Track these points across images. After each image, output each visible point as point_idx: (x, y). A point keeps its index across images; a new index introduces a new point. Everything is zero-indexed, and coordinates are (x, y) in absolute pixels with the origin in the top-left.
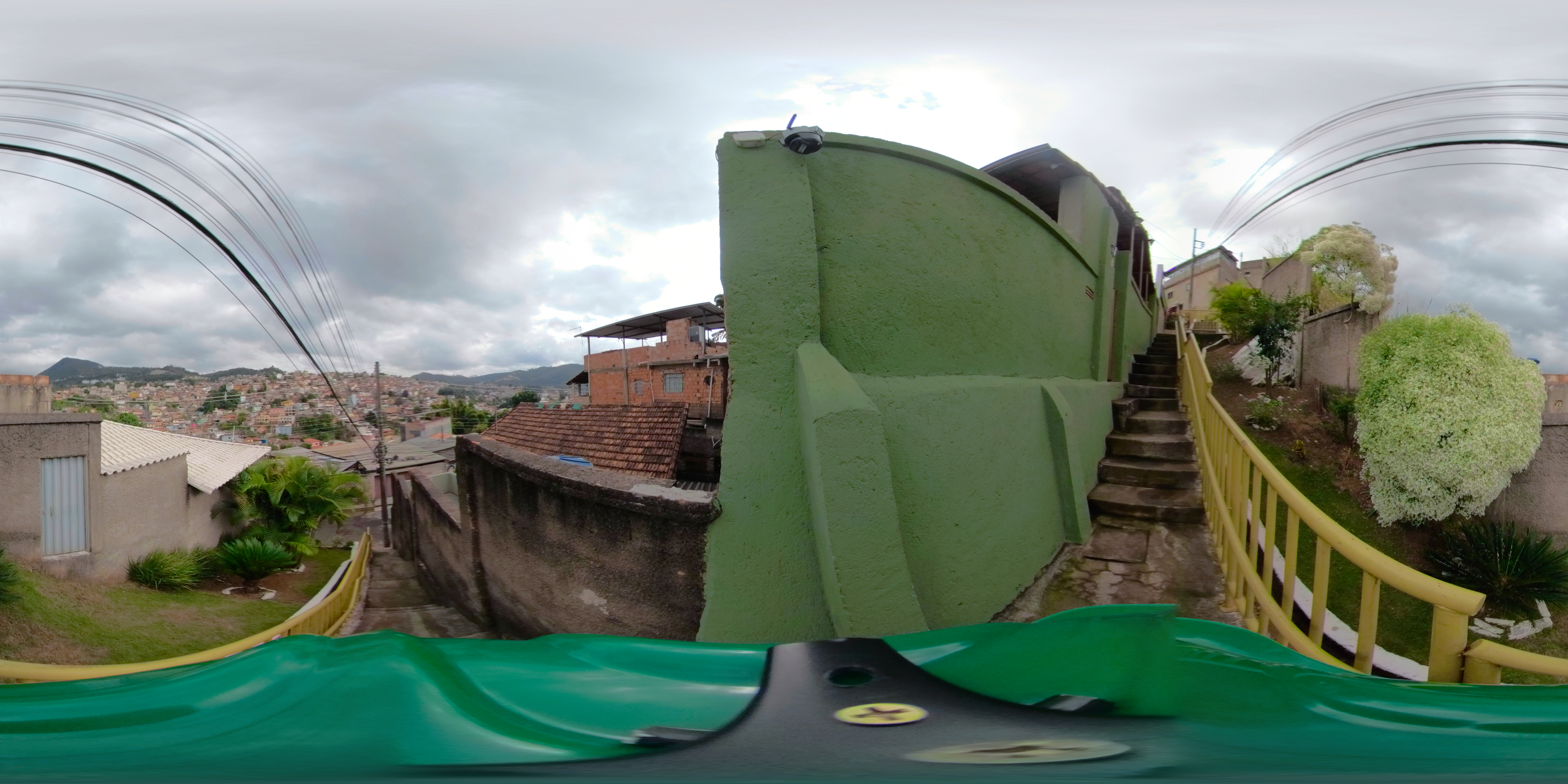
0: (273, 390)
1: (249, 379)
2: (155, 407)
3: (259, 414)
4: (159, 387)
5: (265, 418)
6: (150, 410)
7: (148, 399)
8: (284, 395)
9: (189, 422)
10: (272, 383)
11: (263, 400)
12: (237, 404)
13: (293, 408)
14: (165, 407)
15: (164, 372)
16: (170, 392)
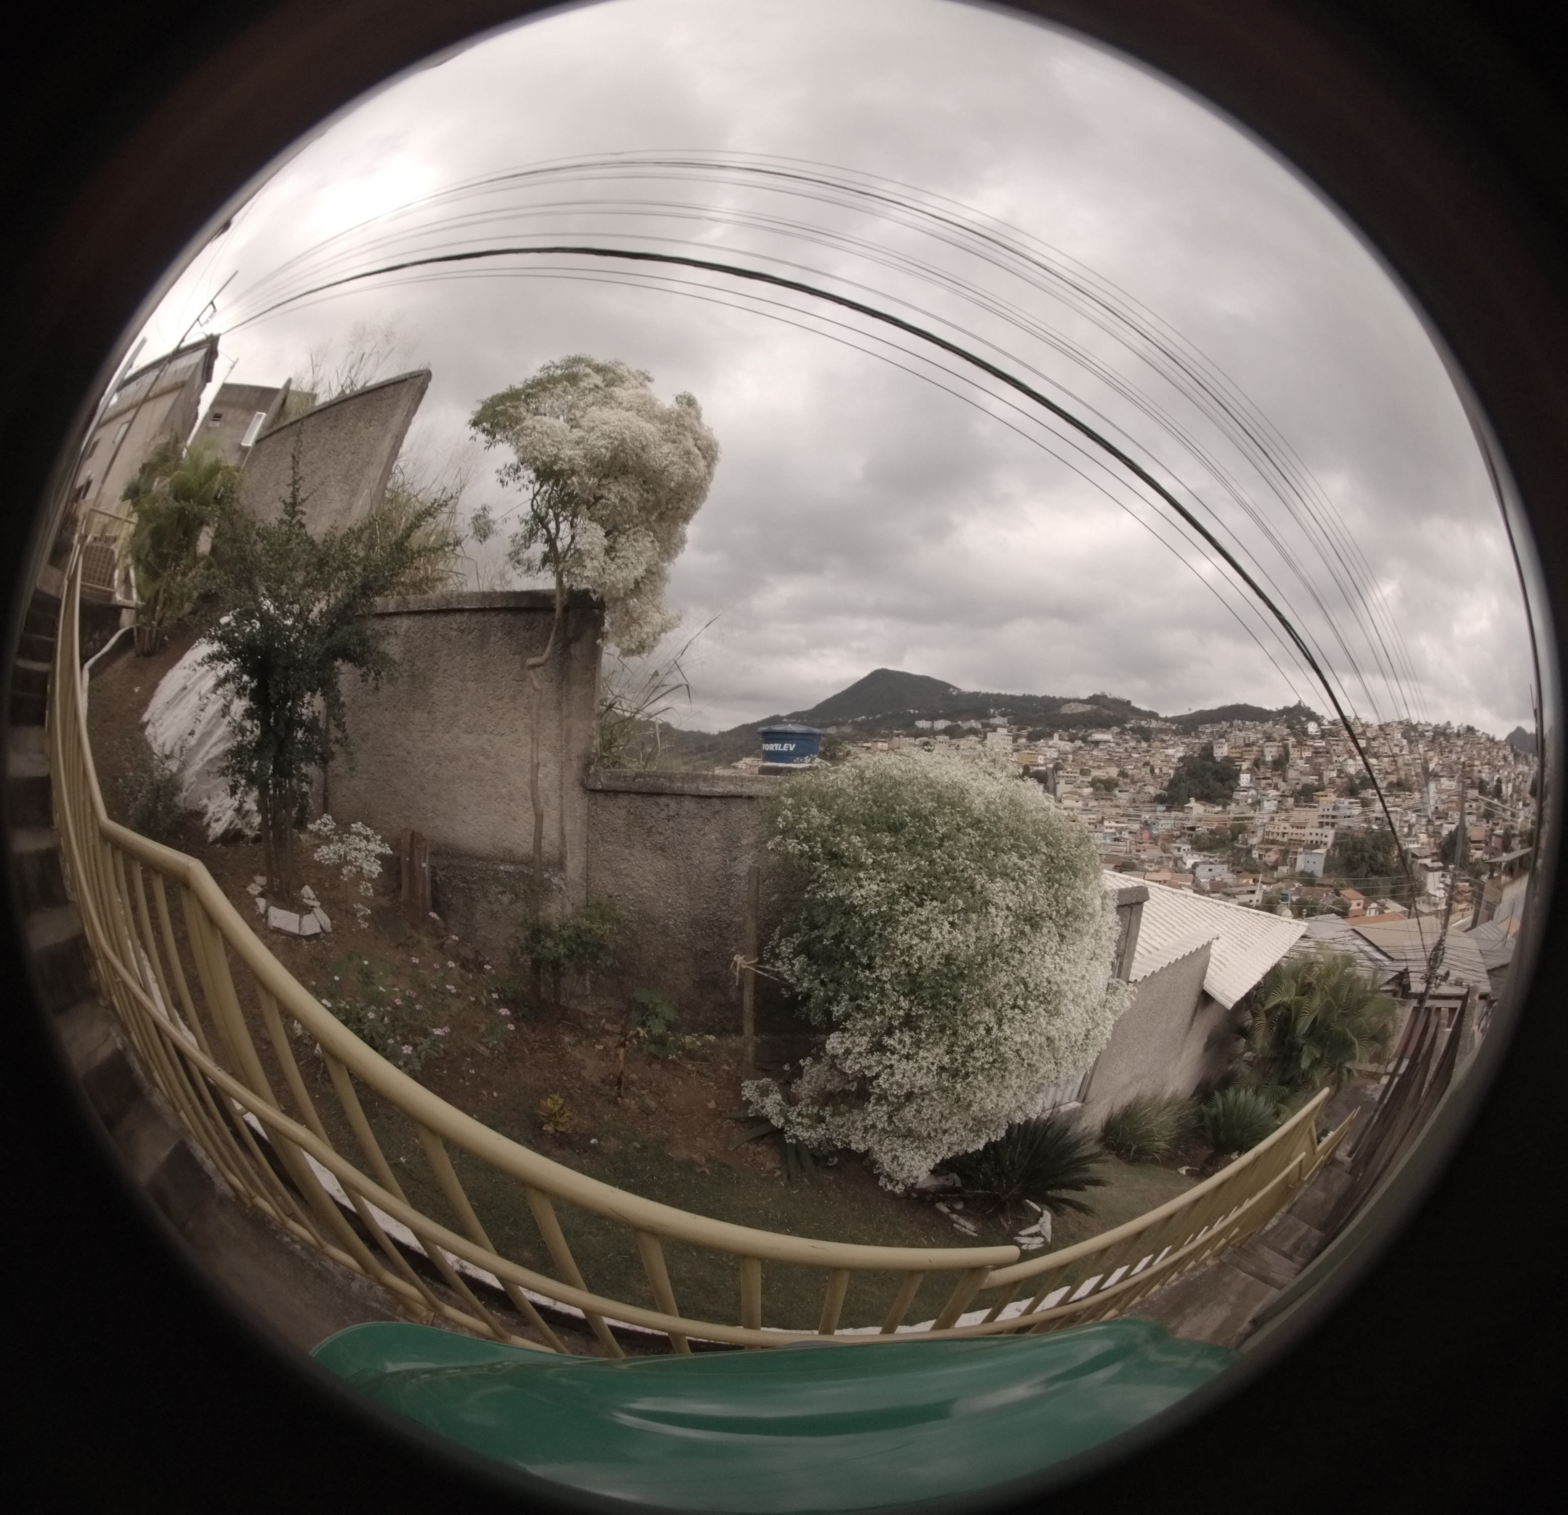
0: (1301, 763)
1: (1257, 732)
2: (1069, 788)
3: (1272, 819)
4: (1079, 743)
5: (1281, 830)
6: (1059, 793)
7: (1057, 767)
8: (1320, 775)
9: (1136, 826)
10: (1300, 744)
11: (1282, 785)
12: (1233, 791)
13: (1335, 808)
14: (1090, 790)
15: (1088, 707)
16: (1100, 754)
